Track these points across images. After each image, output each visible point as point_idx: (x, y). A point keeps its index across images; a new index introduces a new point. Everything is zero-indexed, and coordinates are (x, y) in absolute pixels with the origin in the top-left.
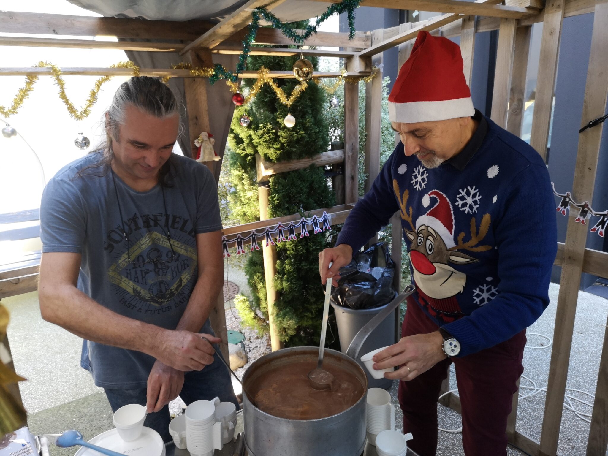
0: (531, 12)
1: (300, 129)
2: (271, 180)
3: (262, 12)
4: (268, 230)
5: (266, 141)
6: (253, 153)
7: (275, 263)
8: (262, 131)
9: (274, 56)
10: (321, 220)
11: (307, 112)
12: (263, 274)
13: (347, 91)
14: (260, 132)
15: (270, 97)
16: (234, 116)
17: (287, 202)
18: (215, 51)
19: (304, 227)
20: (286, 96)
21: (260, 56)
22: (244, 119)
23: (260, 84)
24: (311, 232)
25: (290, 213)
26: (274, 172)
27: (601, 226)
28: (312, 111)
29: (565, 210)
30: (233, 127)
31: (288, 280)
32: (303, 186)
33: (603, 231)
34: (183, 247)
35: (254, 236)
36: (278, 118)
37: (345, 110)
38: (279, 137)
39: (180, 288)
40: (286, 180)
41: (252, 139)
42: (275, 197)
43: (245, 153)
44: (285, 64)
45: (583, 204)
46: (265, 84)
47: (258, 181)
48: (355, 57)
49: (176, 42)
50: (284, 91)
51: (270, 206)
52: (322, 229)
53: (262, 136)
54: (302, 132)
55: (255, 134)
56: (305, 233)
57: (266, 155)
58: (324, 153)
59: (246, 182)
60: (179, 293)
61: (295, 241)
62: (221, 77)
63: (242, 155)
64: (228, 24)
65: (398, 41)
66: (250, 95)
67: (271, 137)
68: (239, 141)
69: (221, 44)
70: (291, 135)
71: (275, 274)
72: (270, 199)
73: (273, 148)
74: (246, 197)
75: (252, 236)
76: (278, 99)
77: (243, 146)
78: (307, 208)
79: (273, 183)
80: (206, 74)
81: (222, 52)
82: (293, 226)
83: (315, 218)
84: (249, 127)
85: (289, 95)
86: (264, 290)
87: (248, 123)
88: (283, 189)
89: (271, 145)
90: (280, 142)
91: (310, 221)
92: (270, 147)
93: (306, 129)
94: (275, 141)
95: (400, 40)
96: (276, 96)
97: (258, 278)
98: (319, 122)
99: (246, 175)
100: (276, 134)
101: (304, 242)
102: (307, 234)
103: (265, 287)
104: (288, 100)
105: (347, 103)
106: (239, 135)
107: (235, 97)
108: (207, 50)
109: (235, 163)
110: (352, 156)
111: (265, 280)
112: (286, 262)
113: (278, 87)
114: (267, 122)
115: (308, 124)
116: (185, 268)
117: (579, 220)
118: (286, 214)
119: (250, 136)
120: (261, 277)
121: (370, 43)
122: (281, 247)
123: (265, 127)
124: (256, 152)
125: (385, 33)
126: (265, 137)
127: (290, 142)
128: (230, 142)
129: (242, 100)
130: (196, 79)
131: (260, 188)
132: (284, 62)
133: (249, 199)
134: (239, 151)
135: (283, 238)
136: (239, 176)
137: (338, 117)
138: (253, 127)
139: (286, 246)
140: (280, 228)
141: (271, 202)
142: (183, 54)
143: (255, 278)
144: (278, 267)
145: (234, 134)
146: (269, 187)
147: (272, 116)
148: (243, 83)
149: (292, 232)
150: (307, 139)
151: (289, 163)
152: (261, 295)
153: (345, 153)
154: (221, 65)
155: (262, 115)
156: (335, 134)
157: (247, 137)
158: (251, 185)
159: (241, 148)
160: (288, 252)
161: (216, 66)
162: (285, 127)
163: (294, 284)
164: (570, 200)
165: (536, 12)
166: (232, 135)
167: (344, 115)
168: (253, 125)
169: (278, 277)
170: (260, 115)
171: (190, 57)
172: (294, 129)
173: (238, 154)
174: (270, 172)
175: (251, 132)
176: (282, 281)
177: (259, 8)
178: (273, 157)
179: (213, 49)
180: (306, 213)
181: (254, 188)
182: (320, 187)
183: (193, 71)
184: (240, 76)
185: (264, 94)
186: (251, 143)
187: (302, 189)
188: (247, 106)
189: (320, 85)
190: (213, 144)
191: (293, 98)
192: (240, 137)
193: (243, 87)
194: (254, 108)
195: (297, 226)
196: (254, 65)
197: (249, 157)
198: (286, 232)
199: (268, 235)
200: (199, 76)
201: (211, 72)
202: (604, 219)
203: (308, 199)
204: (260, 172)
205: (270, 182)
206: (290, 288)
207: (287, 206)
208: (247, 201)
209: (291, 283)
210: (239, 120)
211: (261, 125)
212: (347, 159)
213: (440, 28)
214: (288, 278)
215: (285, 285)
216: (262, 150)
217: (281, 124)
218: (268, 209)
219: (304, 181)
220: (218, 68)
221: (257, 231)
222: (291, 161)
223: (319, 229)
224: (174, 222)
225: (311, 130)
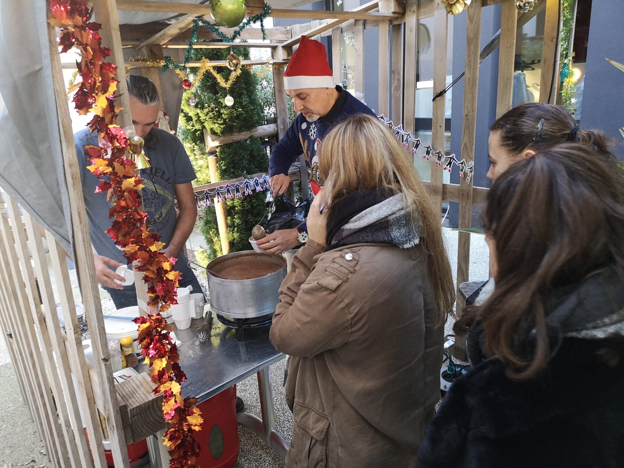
0: (396, 15)
1: (238, 107)
2: (218, 150)
3: (200, 20)
4: (218, 189)
5: (211, 118)
6: (201, 128)
7: (226, 219)
8: (207, 110)
9: (212, 49)
10: (261, 181)
11: (243, 93)
12: (217, 229)
13: (275, 75)
14: (206, 110)
15: (211, 81)
16: (183, 98)
17: (233, 167)
18: (164, 46)
19: (247, 187)
20: (224, 80)
21: (201, 49)
22: (192, 100)
23: (203, 71)
24: (254, 191)
25: (236, 177)
26: (220, 143)
27: (449, 166)
28: (247, 92)
29: (429, 157)
30: (182, 107)
31: (238, 232)
32: (245, 154)
33: (451, 169)
34: (162, 190)
35: (207, 194)
36: (220, 98)
37: (275, 90)
38: (222, 114)
39: (161, 219)
40: (230, 149)
41: (199, 117)
42: (222, 163)
43: (194, 128)
44: (222, 54)
45: (438, 151)
46: (207, 71)
47: (207, 151)
48: (278, 47)
49: (132, 40)
50: (223, 77)
51: (218, 171)
52: (262, 188)
53: (208, 114)
54: (240, 110)
55: (202, 112)
56: (249, 192)
57: (212, 129)
58: (260, 127)
59: (197, 152)
60: (160, 222)
61: (241, 198)
62: (171, 66)
63: (192, 130)
64: (175, 28)
65: (310, 35)
66: (195, 80)
67: (215, 114)
68: (189, 119)
69: (170, 41)
70: (231, 113)
71: (227, 228)
72: (218, 166)
73: (218, 123)
74: (199, 165)
75: (205, 194)
76: (218, 83)
77: (192, 123)
78: (250, 172)
79: (219, 152)
80: (159, 65)
81: (170, 47)
82: (239, 186)
83: (256, 179)
84: (196, 106)
85: (227, 80)
86: (220, 243)
87: (195, 103)
88: (228, 157)
89: (215, 121)
90: (222, 118)
91: (252, 182)
92: (215, 123)
93: (243, 107)
94: (219, 117)
95: (311, 35)
96: (217, 81)
97: (213, 233)
98: (253, 101)
99: (197, 146)
100: (219, 111)
101: (248, 200)
102: (251, 192)
103: (220, 240)
104: (226, 84)
105: (276, 85)
106: (188, 113)
107: (184, 83)
108: (159, 46)
109: (187, 138)
110: (283, 129)
111: (219, 235)
112: (235, 217)
113: (218, 73)
114: (210, 102)
115: (244, 103)
116: (164, 205)
117: (437, 163)
118: (232, 178)
119: (198, 114)
120: (216, 232)
121: (290, 36)
122: (230, 205)
123: (209, 106)
124: (204, 127)
125: (301, 27)
126: (210, 114)
127: (231, 118)
128: (181, 121)
129: (189, 85)
130: (150, 69)
131: (209, 157)
132: (221, 52)
133: (201, 167)
134: (189, 127)
135: (231, 196)
136: (190, 148)
137: (270, 97)
138: (199, 106)
139: (234, 204)
140: (228, 188)
141: (219, 168)
142: (138, 50)
143: (211, 233)
144: (229, 222)
145: (184, 113)
146: (216, 156)
147: (215, 97)
148: (188, 70)
149: (238, 191)
150: (245, 115)
151: (231, 135)
152: (217, 247)
153: (277, 126)
154: (170, 58)
155: (206, 97)
156: (269, 111)
157: (195, 115)
158: (201, 154)
159: (191, 124)
160: (236, 209)
161: (166, 58)
162: (226, 106)
163: (243, 234)
164: (431, 149)
165: (400, 16)
166: (183, 114)
167: (274, 94)
168: (200, 105)
169: (230, 231)
170: (205, 97)
171: (145, 51)
172: (233, 107)
173: (189, 130)
174: (217, 143)
175: (198, 111)
176: (233, 233)
177: (198, 17)
178: (218, 131)
179: (163, 45)
180: (249, 176)
181: (204, 157)
182: (259, 154)
183: (148, 63)
184: (186, 65)
185: (206, 79)
186: (199, 120)
187: (243, 157)
188: (193, 90)
189: (252, 72)
190: (168, 120)
191: (230, 82)
192: (189, 115)
193: (188, 74)
194: (198, 92)
195: (241, 186)
196: (197, 56)
197: (198, 132)
198: (233, 191)
199: (218, 193)
200: (153, 67)
201: (162, 63)
202: (450, 160)
203: (249, 165)
204: (208, 144)
205: (217, 152)
206: (240, 237)
207: (232, 170)
208: (199, 169)
209: (241, 233)
210: (188, 101)
211: (206, 105)
212: (279, 131)
213: (340, 25)
214: (238, 230)
215: (236, 235)
216: (209, 125)
217: (222, 104)
218: (217, 174)
219: (245, 150)
220: (167, 59)
221: (209, 190)
222: (234, 134)
223: (260, 188)
224: (156, 172)
225: (247, 108)
